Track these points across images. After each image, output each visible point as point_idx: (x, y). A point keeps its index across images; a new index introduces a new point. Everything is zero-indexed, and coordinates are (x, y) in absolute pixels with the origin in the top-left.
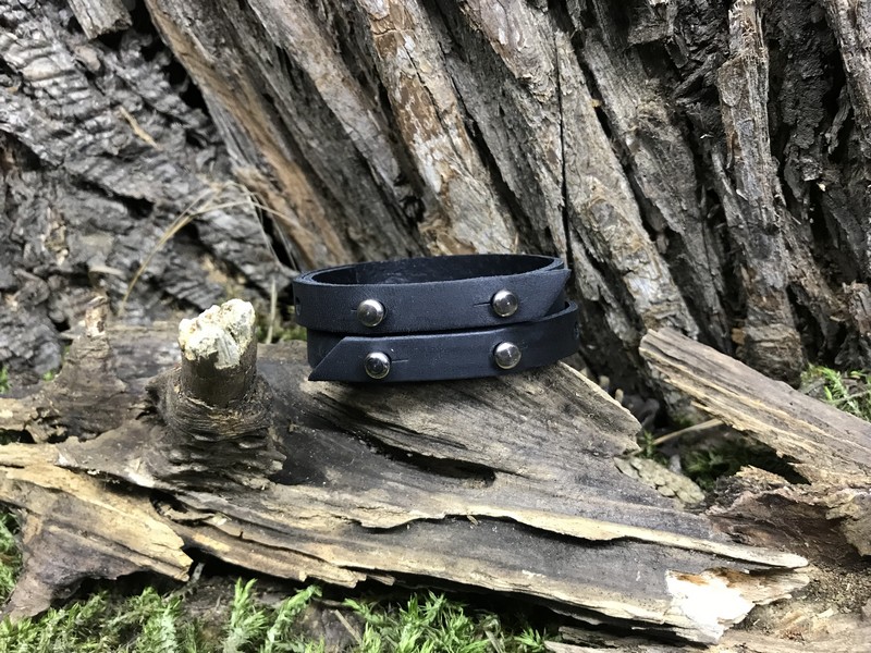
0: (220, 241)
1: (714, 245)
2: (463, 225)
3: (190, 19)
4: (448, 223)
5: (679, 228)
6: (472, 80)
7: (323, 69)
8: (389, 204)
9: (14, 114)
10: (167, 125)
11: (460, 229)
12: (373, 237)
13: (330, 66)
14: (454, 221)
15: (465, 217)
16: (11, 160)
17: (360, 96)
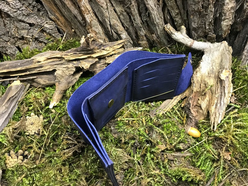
0: (48, 30)
1: (134, 29)
2: (94, 28)
4: (91, 27)
5: (128, 27)
8: (80, 23)
9: (6, 9)
10: (34, 8)
11: (93, 28)
13: (69, 2)
15: (94, 26)
16: (3, 16)
17: (75, 7)
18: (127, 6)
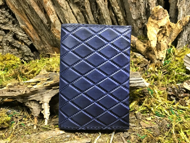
0: (20, 37)
3: (14, 2)
4: (55, 27)
6: (56, 8)
7: (36, 8)
8: (46, 28)
10: (9, 20)
11: (57, 28)
12: (43, 34)
14: (56, 27)
15: (57, 26)
17: (41, 11)
18: (82, 6)
